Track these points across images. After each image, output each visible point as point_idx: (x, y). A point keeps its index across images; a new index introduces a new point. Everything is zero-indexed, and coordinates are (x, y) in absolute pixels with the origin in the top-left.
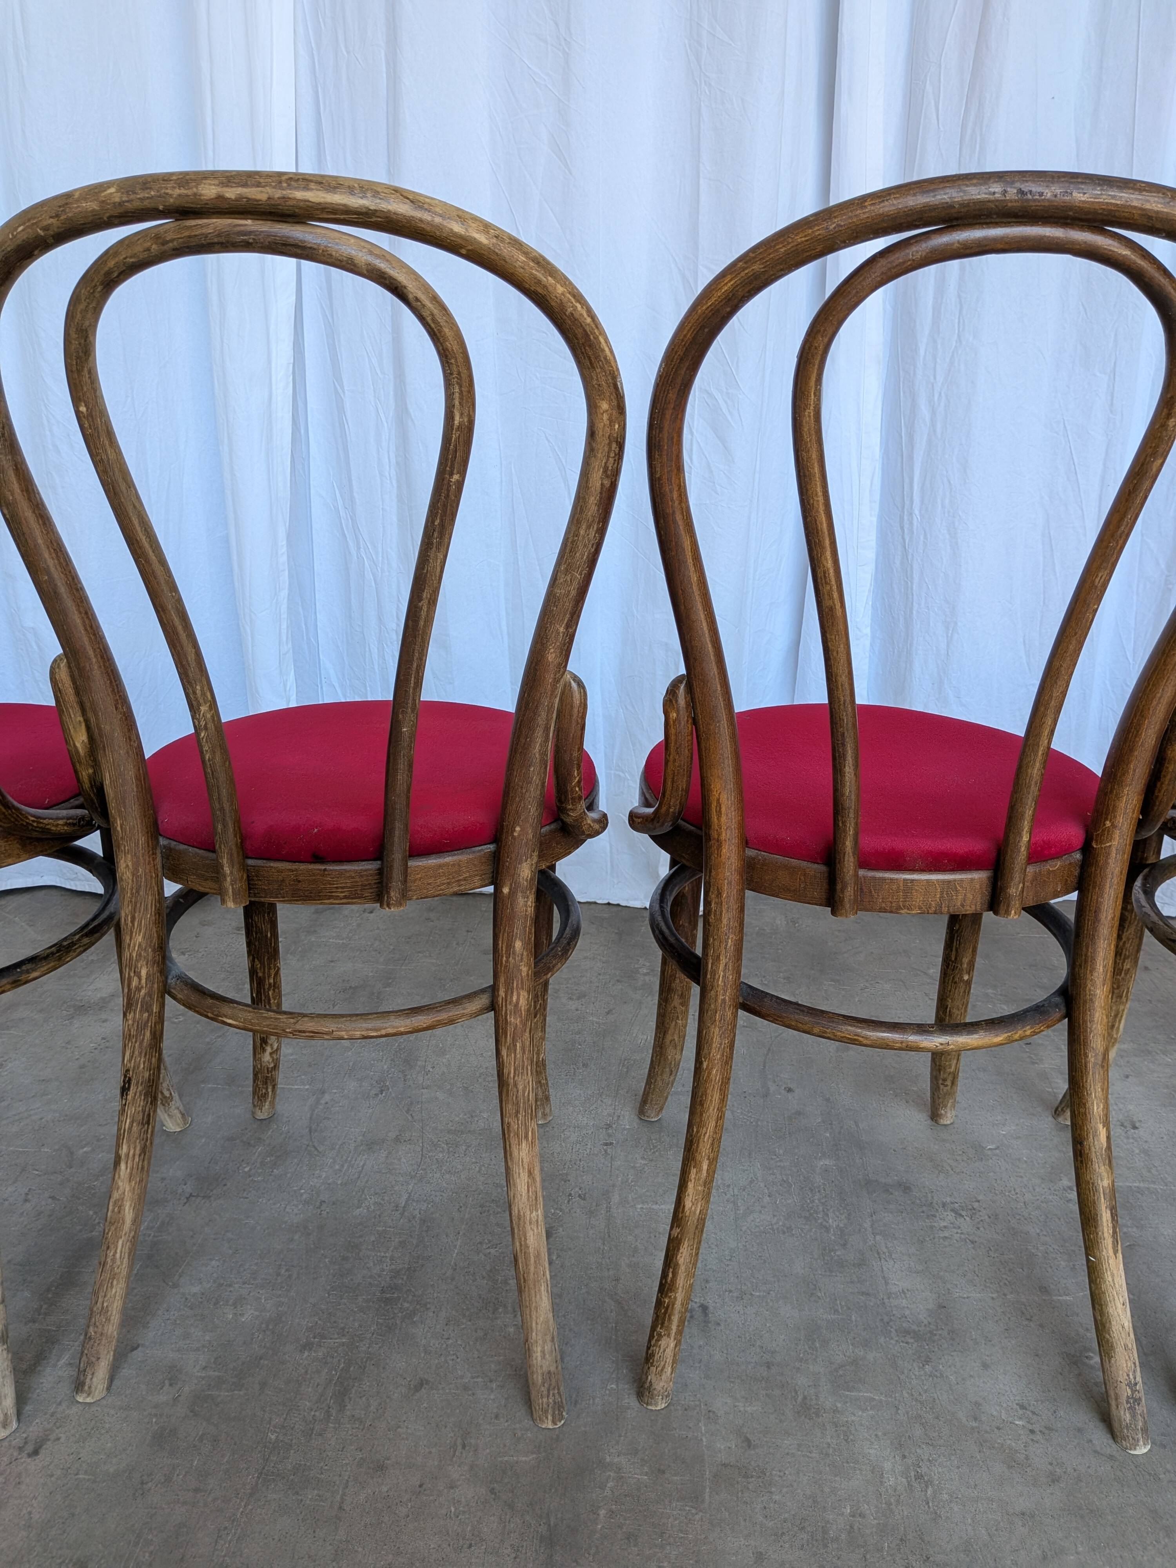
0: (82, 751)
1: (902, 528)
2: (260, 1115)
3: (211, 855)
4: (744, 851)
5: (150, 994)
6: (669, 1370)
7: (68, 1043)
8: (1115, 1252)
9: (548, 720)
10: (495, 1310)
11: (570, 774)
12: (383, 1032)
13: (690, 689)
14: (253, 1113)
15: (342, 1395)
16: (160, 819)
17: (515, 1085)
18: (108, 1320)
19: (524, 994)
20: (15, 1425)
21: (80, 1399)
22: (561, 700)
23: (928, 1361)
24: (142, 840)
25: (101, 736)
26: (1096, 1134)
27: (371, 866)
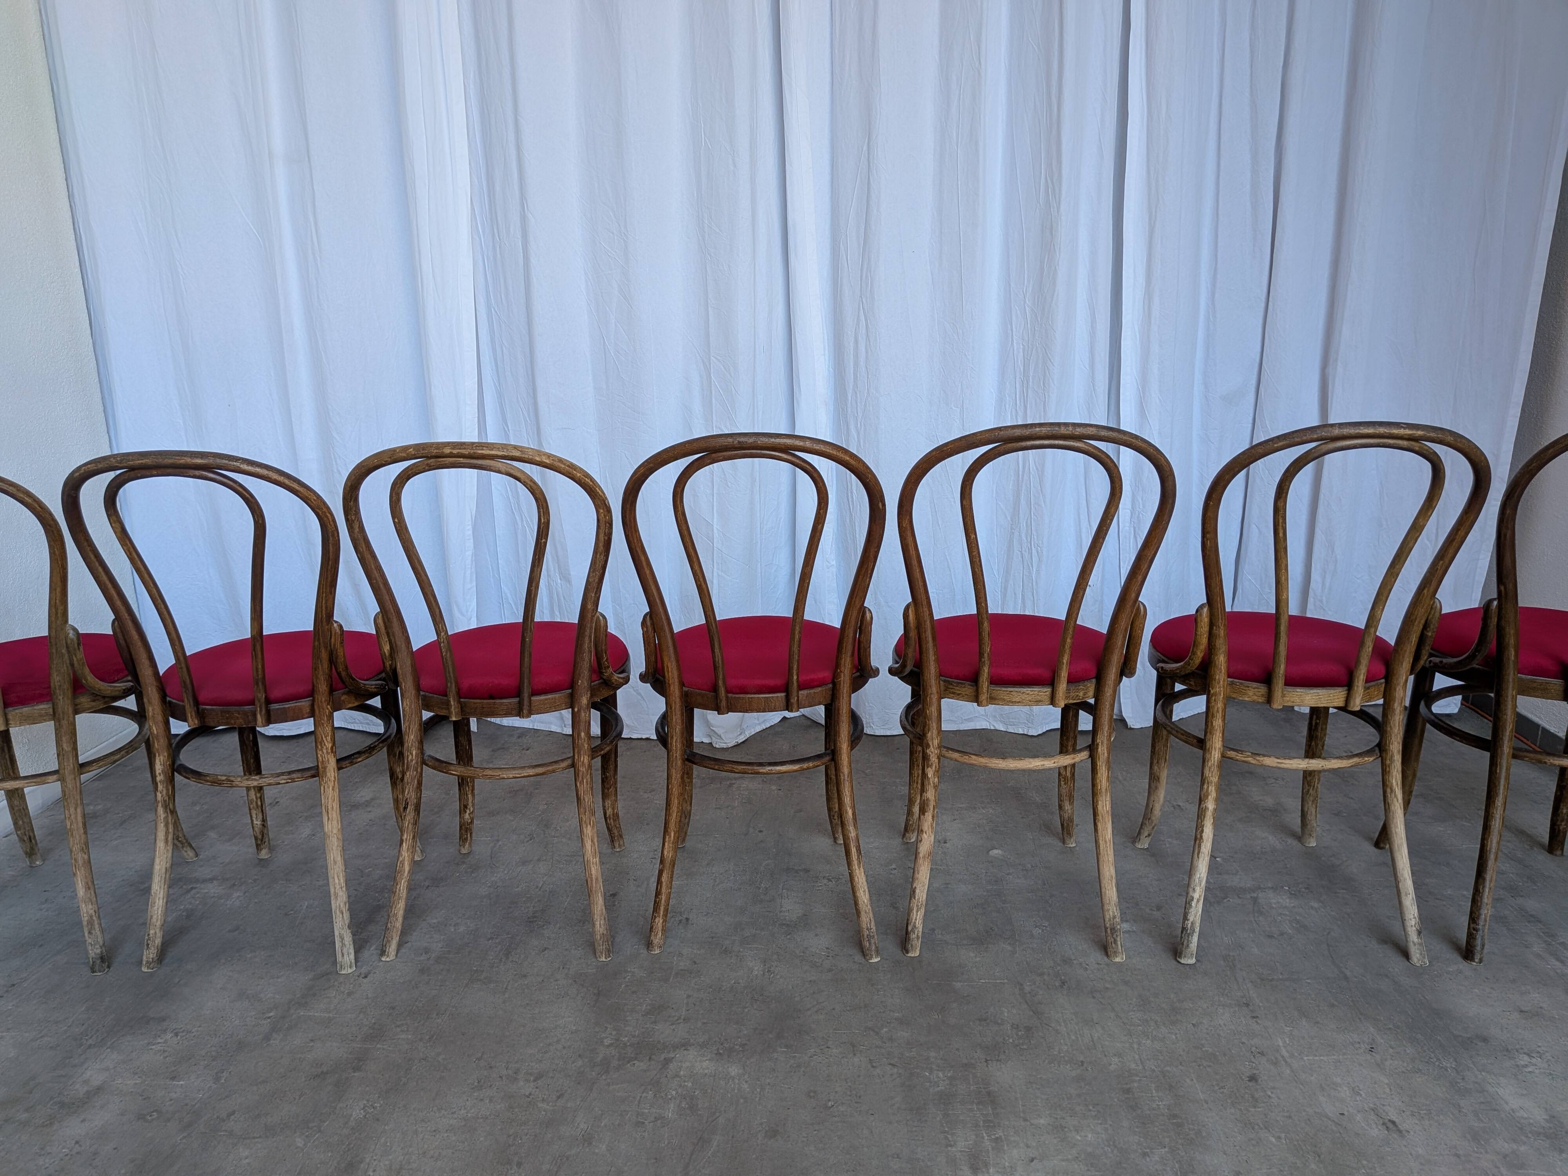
0: (387, 654)
1: (848, 500)
2: (464, 851)
3: (445, 698)
4: (682, 688)
5: (417, 763)
6: (660, 934)
7: (350, 823)
8: (859, 867)
9: (591, 633)
10: (584, 923)
11: (602, 656)
12: (522, 775)
13: (651, 618)
14: (460, 850)
15: (507, 954)
16: (421, 682)
17: (584, 799)
18: (397, 919)
19: (586, 757)
20: (354, 968)
21: (383, 959)
22: (596, 624)
23: (790, 934)
24: (414, 692)
25: (396, 647)
26: (847, 812)
27: (516, 700)
